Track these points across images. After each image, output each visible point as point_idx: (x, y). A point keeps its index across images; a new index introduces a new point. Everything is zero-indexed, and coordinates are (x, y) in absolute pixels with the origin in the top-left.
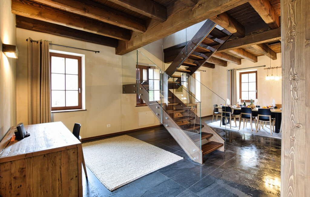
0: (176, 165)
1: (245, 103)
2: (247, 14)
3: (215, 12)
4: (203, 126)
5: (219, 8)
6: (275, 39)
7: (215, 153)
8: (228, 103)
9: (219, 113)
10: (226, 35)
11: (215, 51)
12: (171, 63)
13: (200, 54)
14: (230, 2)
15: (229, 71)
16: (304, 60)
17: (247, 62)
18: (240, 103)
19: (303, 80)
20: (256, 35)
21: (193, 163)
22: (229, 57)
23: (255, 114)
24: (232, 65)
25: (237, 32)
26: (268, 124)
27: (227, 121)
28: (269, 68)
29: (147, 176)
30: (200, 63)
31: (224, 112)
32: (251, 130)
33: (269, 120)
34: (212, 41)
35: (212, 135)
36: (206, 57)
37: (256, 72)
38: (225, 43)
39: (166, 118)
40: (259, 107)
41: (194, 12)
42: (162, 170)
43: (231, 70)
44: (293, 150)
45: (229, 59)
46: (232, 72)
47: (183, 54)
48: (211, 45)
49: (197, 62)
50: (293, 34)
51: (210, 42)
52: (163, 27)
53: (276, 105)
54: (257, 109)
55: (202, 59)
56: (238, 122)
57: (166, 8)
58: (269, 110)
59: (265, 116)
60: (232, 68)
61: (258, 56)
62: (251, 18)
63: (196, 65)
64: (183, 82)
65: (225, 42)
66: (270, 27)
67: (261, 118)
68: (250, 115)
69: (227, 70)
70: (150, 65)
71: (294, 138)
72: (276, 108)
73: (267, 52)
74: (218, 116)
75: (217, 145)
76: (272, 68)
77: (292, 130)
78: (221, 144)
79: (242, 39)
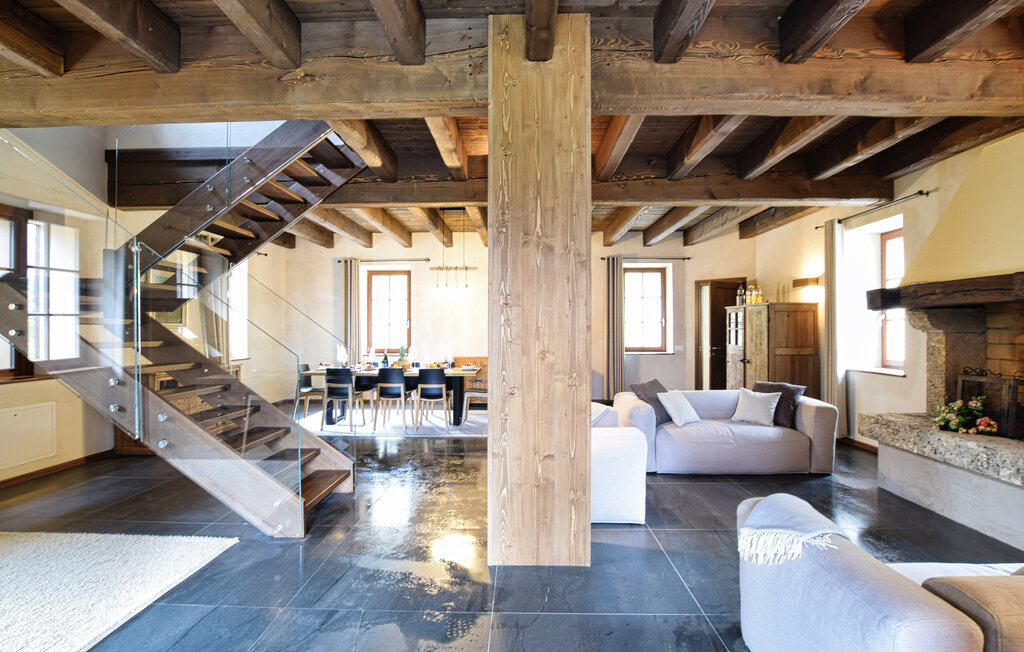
0: (222, 564)
1: (386, 358)
2: (408, 129)
3: (351, 112)
4: (288, 431)
5: (361, 107)
6: (459, 204)
7: (330, 501)
8: (341, 358)
9: (314, 391)
10: (352, 166)
11: (317, 203)
12: (164, 212)
13: (265, 200)
14: (391, 104)
15: (339, 262)
16: (520, 269)
17: (387, 243)
18: (374, 358)
19: (519, 306)
20: (423, 185)
21: (275, 542)
22: (343, 221)
23: (411, 384)
24: (347, 245)
25: (383, 166)
26: (438, 406)
27: (339, 414)
28: (440, 268)
29: (124, 632)
30: (265, 229)
31: (333, 385)
32: (402, 428)
33: (440, 396)
34: (308, 171)
35: (317, 452)
36: (287, 216)
37: (408, 273)
38: (346, 186)
39: (161, 418)
40: (417, 365)
41: (290, 89)
42: (176, 595)
43: (346, 262)
44: (505, 440)
45: (343, 229)
46: (348, 265)
47: (214, 192)
48: (306, 182)
49: (255, 225)
50: (507, 216)
51: (305, 174)
52: (159, 91)
53: (456, 359)
54: (415, 372)
55: (273, 220)
56: (368, 412)
57: (179, 31)
58: (442, 371)
59: (433, 386)
60: (348, 255)
61: (415, 231)
62: (416, 140)
63: (252, 235)
64: (181, 285)
65: (347, 183)
66: (450, 175)
67: (425, 395)
68: (400, 387)
69: (334, 259)
70: (32, 205)
71: (506, 415)
72: (453, 365)
73: (436, 226)
74: (311, 402)
75: (335, 477)
76: (447, 268)
77: (503, 401)
78: (344, 472)
79: (391, 186)
